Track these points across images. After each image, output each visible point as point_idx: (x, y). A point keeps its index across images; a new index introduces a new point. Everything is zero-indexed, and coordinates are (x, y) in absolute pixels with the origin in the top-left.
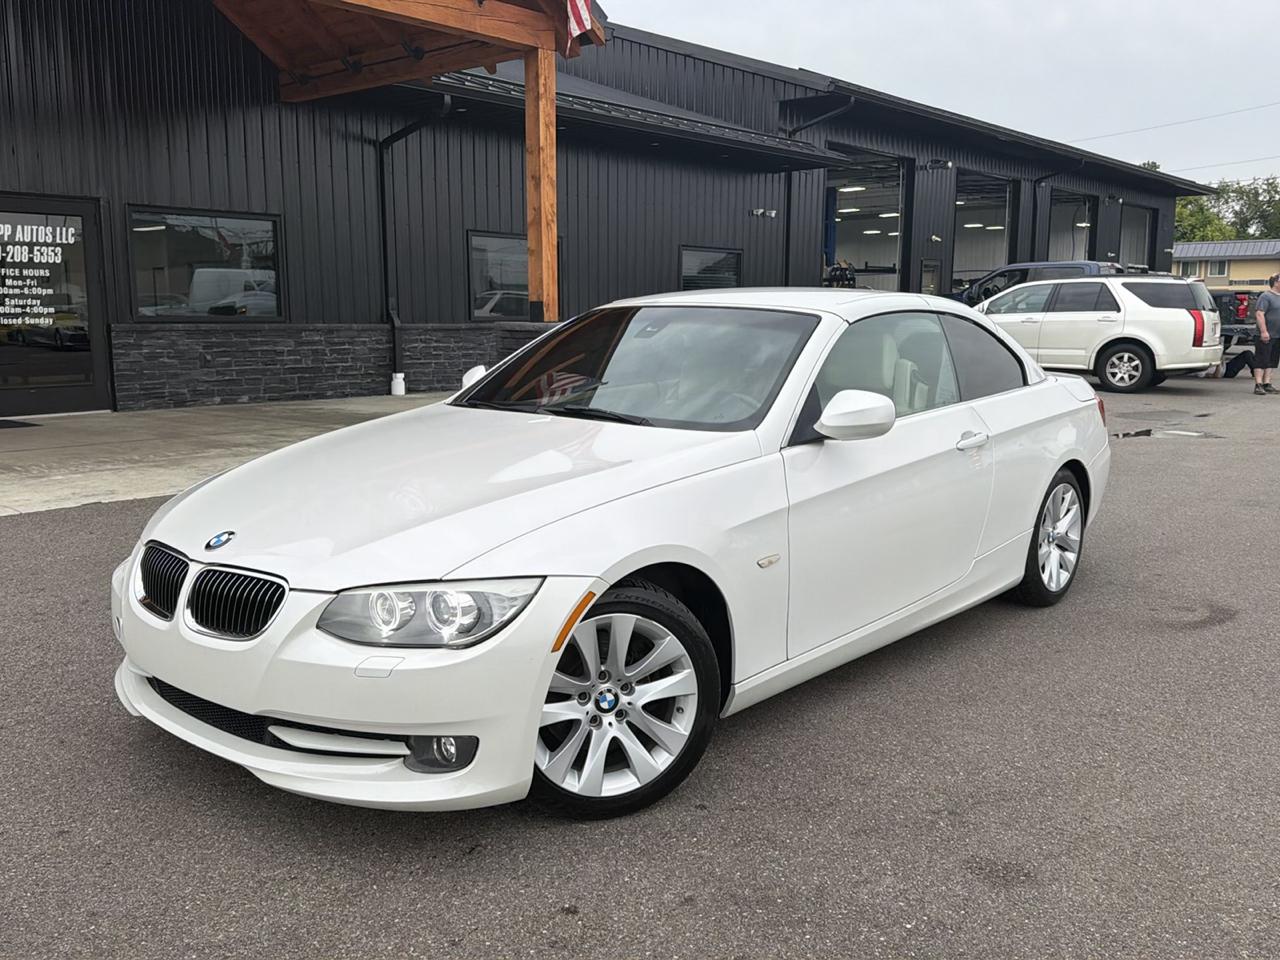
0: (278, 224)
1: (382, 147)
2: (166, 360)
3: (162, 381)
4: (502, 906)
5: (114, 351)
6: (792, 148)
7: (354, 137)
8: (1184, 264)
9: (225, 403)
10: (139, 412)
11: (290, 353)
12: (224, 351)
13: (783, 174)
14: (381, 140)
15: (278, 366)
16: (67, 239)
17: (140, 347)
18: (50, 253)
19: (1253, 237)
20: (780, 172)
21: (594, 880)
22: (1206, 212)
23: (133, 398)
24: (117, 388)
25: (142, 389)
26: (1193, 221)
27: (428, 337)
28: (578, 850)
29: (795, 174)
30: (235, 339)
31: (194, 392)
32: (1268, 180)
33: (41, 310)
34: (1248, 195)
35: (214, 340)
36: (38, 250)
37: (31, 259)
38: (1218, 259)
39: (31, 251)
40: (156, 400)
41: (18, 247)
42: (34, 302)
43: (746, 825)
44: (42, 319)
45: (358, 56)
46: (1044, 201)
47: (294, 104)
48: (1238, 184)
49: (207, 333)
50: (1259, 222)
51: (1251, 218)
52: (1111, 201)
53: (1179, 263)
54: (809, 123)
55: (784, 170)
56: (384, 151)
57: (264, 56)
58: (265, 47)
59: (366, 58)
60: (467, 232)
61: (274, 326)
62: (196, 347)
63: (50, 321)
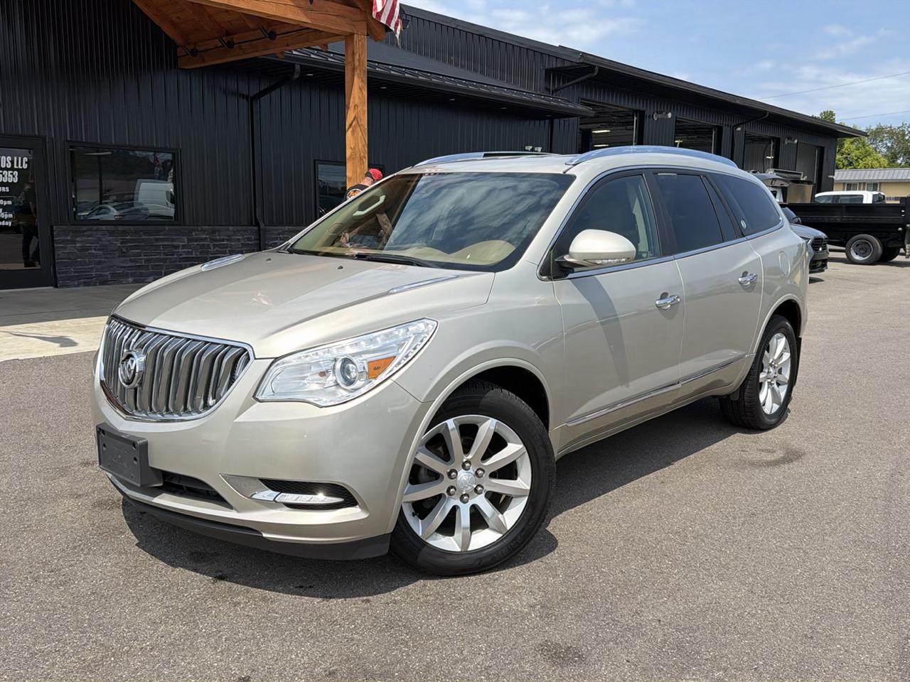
0: (176, 155)
1: (252, 99)
2: (93, 251)
3: (90, 266)
4: (197, 675)
5: (56, 245)
6: (554, 103)
7: (232, 93)
8: (848, 185)
9: (137, 282)
10: (73, 288)
11: (184, 247)
12: (136, 246)
13: (547, 121)
14: (252, 95)
15: (175, 256)
16: (22, 165)
17: (74, 242)
18: (9, 175)
19: (900, 166)
20: (545, 120)
21: (270, 657)
22: (867, 148)
23: (68, 278)
24: (57, 271)
25: (75, 272)
26: (858, 153)
27: (285, 236)
28: (266, 634)
29: (556, 121)
30: (144, 237)
31: (113, 274)
33: (3, 216)
34: (897, 135)
35: (128, 237)
38: (873, 182)
40: (85, 280)
43: (394, 615)
44: (4, 222)
45: (232, 36)
46: (739, 141)
47: (188, 70)
48: (891, 127)
49: (124, 233)
50: (905, 155)
51: (899, 152)
52: (789, 141)
53: (844, 184)
54: (567, 84)
55: (548, 118)
56: (254, 103)
57: (166, 35)
58: (167, 29)
59: (236, 38)
60: (315, 161)
61: (172, 227)
62: (116, 242)
63: (9, 224)
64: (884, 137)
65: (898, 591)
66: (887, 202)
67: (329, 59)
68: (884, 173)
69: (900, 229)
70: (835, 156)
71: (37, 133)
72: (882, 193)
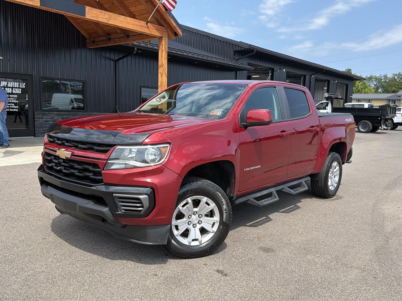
0: (85, 83)
1: (116, 61)
2: (50, 122)
5: (35, 119)
6: (237, 65)
7: (108, 59)
8: (358, 100)
13: (234, 72)
14: (116, 59)
16: (23, 86)
17: (43, 118)
18: (18, 90)
19: (380, 93)
20: (233, 71)
22: (366, 85)
23: (40, 133)
24: (35, 130)
25: (43, 131)
26: (362, 87)
29: (238, 72)
30: (71, 117)
32: (385, 75)
33: (14, 107)
34: (378, 80)
35: (65, 117)
36: (15, 90)
37: (12, 92)
38: (368, 99)
39: (12, 90)
41: (8, 88)
42: (13, 105)
44: (15, 109)
45: (110, 36)
46: (313, 81)
47: (91, 49)
48: (375, 76)
49: (63, 115)
50: (382, 88)
51: (379, 87)
52: (334, 81)
53: (356, 100)
54: (242, 57)
55: (235, 71)
56: (117, 63)
57: (82, 34)
58: (82, 32)
59: (112, 37)
60: (140, 86)
61: (82, 113)
62: (59, 119)
63: (17, 110)
64: (373, 80)
65: (376, 235)
66: (374, 107)
67: (142, 44)
68: (373, 95)
69: (379, 118)
70: (353, 88)
71: (29, 74)
72: (372, 104)
